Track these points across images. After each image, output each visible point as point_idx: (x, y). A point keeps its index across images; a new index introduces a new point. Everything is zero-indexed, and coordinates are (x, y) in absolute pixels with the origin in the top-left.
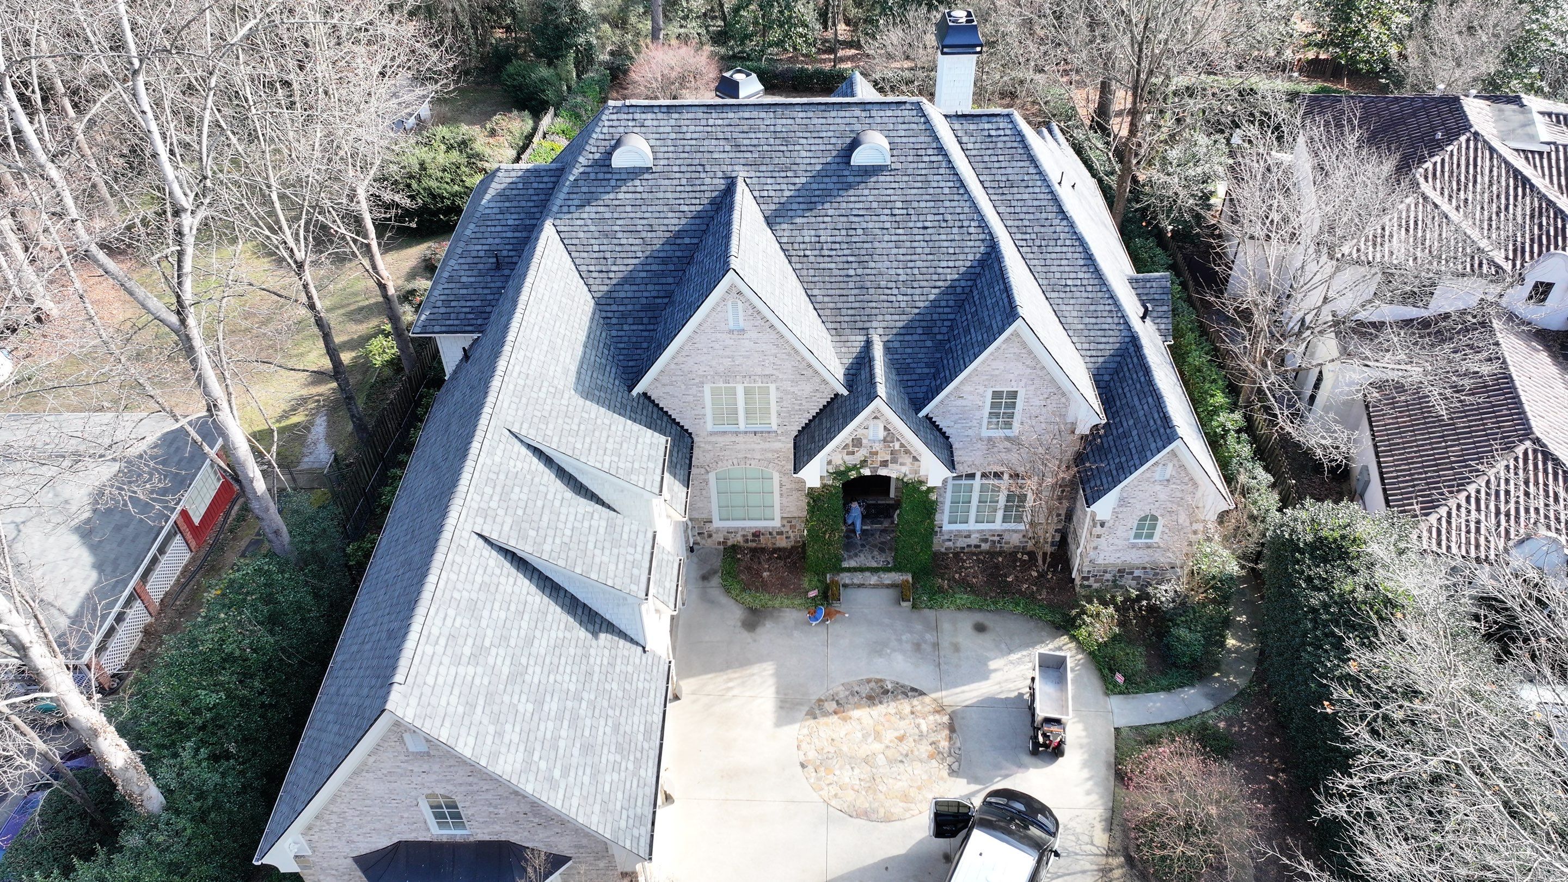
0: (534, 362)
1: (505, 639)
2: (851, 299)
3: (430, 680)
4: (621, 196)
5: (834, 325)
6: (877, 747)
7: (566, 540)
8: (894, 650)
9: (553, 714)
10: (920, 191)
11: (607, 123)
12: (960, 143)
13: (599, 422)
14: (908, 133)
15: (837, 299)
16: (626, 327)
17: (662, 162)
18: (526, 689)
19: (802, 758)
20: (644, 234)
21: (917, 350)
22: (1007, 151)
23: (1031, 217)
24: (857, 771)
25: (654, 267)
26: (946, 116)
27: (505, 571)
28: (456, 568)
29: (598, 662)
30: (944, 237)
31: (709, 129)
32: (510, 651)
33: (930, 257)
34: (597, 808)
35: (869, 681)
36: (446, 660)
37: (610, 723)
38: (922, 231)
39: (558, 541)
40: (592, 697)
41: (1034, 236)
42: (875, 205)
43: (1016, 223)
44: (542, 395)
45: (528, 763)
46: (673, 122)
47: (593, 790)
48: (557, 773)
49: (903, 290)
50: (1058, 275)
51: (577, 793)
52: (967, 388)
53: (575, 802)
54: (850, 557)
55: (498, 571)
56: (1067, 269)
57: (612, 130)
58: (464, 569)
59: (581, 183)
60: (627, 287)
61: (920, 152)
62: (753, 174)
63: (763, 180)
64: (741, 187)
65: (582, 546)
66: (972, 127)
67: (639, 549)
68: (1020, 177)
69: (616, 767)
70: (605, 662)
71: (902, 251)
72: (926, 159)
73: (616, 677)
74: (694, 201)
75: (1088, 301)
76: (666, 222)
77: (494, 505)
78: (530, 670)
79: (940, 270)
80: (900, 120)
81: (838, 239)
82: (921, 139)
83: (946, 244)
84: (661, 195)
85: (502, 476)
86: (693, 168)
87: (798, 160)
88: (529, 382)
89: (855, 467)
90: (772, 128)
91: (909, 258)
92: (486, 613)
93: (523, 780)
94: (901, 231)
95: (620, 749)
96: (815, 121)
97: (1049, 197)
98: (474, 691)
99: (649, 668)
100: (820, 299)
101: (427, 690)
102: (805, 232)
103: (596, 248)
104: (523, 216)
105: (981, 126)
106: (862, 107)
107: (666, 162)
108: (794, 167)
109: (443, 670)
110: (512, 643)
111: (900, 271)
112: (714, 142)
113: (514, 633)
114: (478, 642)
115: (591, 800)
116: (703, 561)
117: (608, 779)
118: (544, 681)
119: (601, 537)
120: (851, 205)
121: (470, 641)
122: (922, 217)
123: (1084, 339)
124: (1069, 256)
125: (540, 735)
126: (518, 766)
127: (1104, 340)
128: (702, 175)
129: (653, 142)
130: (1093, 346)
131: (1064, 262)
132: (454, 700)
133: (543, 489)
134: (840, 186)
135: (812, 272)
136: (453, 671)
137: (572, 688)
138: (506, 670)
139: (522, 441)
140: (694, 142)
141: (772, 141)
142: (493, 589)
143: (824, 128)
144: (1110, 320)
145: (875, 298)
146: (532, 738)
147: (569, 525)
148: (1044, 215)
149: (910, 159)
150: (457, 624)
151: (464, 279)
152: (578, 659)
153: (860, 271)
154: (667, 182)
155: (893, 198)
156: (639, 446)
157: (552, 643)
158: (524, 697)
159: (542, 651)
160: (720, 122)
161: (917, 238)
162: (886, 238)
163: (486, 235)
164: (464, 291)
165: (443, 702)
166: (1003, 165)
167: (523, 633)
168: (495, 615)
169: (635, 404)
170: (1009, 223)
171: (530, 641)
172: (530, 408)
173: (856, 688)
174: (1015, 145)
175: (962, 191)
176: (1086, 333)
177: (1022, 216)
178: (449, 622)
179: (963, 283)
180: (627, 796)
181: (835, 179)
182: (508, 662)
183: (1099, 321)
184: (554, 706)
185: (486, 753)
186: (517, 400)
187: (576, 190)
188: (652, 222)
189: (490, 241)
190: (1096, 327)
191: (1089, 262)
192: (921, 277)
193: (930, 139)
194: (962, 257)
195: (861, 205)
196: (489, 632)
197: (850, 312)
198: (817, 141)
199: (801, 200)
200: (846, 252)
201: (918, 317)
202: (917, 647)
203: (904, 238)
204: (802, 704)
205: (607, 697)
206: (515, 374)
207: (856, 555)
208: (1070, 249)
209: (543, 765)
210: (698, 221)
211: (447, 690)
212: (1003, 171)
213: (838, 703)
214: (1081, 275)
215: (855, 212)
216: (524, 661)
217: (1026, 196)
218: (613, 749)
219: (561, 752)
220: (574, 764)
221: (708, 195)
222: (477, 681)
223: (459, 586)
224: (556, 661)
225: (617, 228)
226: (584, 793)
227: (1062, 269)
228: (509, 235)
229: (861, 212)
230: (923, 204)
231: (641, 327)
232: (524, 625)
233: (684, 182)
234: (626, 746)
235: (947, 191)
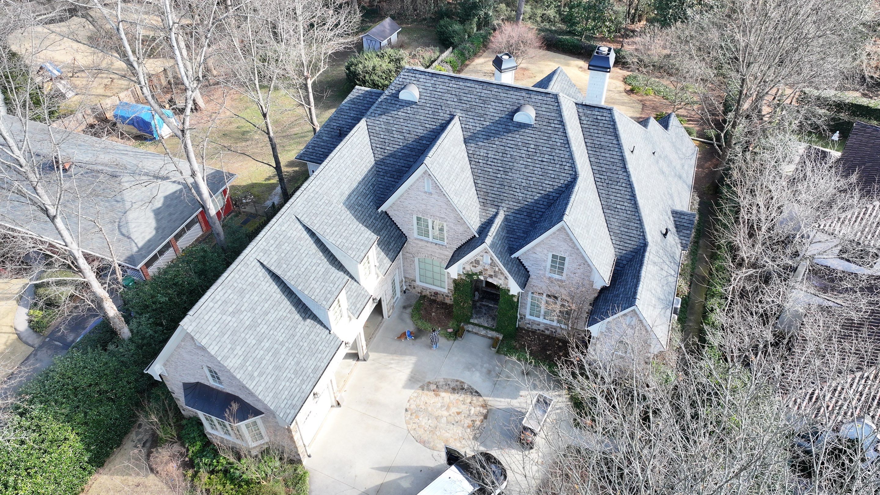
0: (325, 186)
1: (253, 309)
2: (495, 189)
3: (206, 318)
4: (400, 113)
5: (483, 201)
6: (445, 413)
7: (300, 273)
8: (477, 370)
9: (265, 348)
10: (545, 142)
11: (402, 76)
12: (580, 120)
13: (344, 222)
14: (547, 110)
15: (488, 187)
16: (386, 178)
17: (423, 101)
18: (255, 333)
19: (408, 407)
20: (405, 135)
21: (521, 223)
22: (604, 129)
23: (607, 167)
24: (430, 421)
25: (406, 152)
26: (576, 104)
27: (266, 280)
28: (240, 273)
29: (301, 331)
30: (551, 168)
31: (449, 88)
32: (254, 315)
33: (541, 177)
34: (271, 395)
35: (457, 381)
36: (218, 311)
37: (295, 359)
38: (540, 163)
39: (296, 272)
40: (290, 346)
41: (606, 178)
42: (520, 144)
43: (599, 168)
44: (320, 203)
45: (242, 366)
46: (433, 82)
47: (272, 386)
48: (256, 374)
49: (522, 191)
50: (613, 201)
51: (263, 385)
52: (538, 249)
53: (260, 389)
54: (476, 318)
55: (262, 279)
56: (619, 199)
57: (404, 80)
58: (244, 274)
59: (383, 103)
60: (391, 158)
61: (551, 121)
62: (464, 115)
63: (468, 120)
64: (456, 120)
65: (307, 278)
66: (589, 112)
67: (336, 286)
68: (607, 144)
69: (290, 380)
70: (305, 332)
71: (527, 171)
72: (553, 125)
73: (308, 341)
74: (433, 123)
75: (626, 219)
76: (417, 130)
77: (271, 249)
78: (261, 326)
79: (544, 185)
80: (545, 102)
81: (497, 157)
82: (553, 114)
83: (551, 172)
84: (418, 117)
85: (282, 237)
86: (436, 107)
87: (488, 113)
88: (317, 196)
89: (476, 274)
90: (479, 94)
91: (530, 175)
92: (248, 296)
93: (237, 371)
94: (529, 160)
95: (296, 372)
96: (502, 94)
97: (620, 158)
98: (228, 327)
99: (329, 342)
100: (480, 185)
101: (203, 321)
102: (482, 150)
103: (382, 136)
104: (358, 113)
105: (594, 113)
106: (527, 92)
107: (424, 101)
108: (485, 116)
109: (215, 315)
110: (257, 312)
111: (524, 181)
112: (449, 95)
113: (259, 308)
114: (239, 307)
115: (269, 390)
116: (407, 299)
117: (283, 384)
118: (267, 332)
119: (318, 276)
120: (508, 141)
121: (234, 306)
122: (542, 155)
123: (618, 239)
124: (622, 192)
125: (254, 355)
126: (236, 365)
127: (629, 242)
128: (440, 111)
129: (421, 90)
130: (622, 243)
131: (618, 195)
132: (215, 329)
133: (300, 247)
134: (505, 130)
135: (479, 171)
136: (220, 316)
137: (281, 339)
138: (248, 323)
139: (301, 223)
140: (440, 94)
141: (477, 101)
142: (256, 286)
143: (505, 99)
144: (635, 232)
145: (508, 191)
146: (249, 355)
147: (305, 267)
148: (615, 168)
149: (544, 124)
150: (230, 297)
151: (324, 138)
152: (289, 328)
153: (503, 176)
154: (422, 111)
155: (530, 142)
156: (360, 238)
157: (278, 317)
158: (252, 337)
159: (271, 319)
160: (455, 86)
161: (537, 166)
162: (521, 162)
163: (340, 119)
164: (322, 144)
165: (209, 329)
166: (600, 136)
167: (264, 309)
168: (252, 298)
169: (378, 216)
170: (594, 167)
171: (266, 313)
172: (311, 208)
173: (449, 383)
174: (610, 126)
175: (567, 146)
176: (620, 236)
177: (602, 165)
178: (226, 295)
179: (554, 194)
180: (290, 394)
181: (503, 126)
182: (250, 319)
183: (629, 231)
184: (267, 345)
185: (222, 355)
186: (306, 203)
187: (380, 106)
188: (411, 129)
189: (341, 122)
190: (627, 234)
191: (632, 198)
192: (533, 186)
193: (557, 115)
194: (557, 180)
195: (513, 142)
196: (246, 305)
197: (493, 196)
198: (500, 105)
199: (484, 133)
200: (499, 165)
201: (526, 207)
202: (489, 372)
203: (530, 164)
204: (420, 381)
205: (299, 348)
206: (311, 191)
207: (479, 318)
208: (624, 189)
209: (250, 368)
210: (432, 133)
211: (213, 324)
212: (599, 139)
213: (437, 387)
214: (626, 204)
215: (509, 145)
216: (259, 321)
217: (607, 155)
218: (292, 372)
219: (262, 365)
220: (268, 371)
221: (440, 121)
222: (231, 324)
223: (239, 281)
224: (277, 325)
225: (394, 129)
226: (267, 386)
227: (616, 198)
228: (350, 121)
229: (512, 146)
230: (545, 149)
231: (393, 180)
232: (266, 305)
233: (430, 112)
234: (300, 372)
235: (559, 144)
